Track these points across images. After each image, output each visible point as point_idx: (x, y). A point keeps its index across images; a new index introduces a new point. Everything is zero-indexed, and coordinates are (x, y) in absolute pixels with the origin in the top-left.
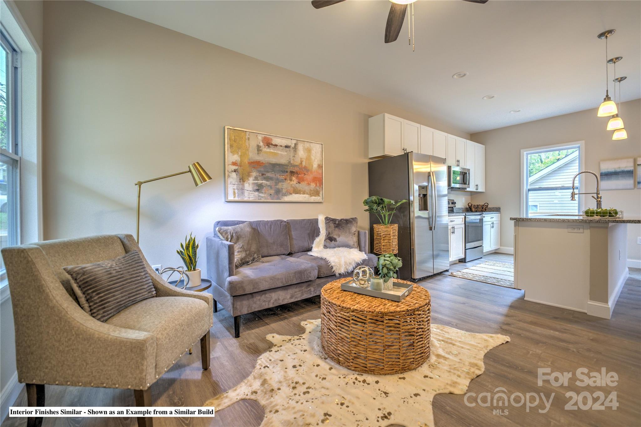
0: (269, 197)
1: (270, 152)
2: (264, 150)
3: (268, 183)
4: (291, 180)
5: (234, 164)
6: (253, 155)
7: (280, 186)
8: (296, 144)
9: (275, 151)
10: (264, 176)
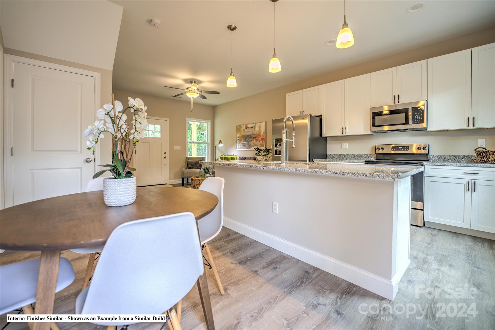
0: (247, 148)
1: (247, 131)
2: (245, 131)
3: (246, 143)
4: (253, 141)
5: (238, 137)
6: (243, 134)
8: (255, 125)
9: (249, 130)
10: (245, 140)
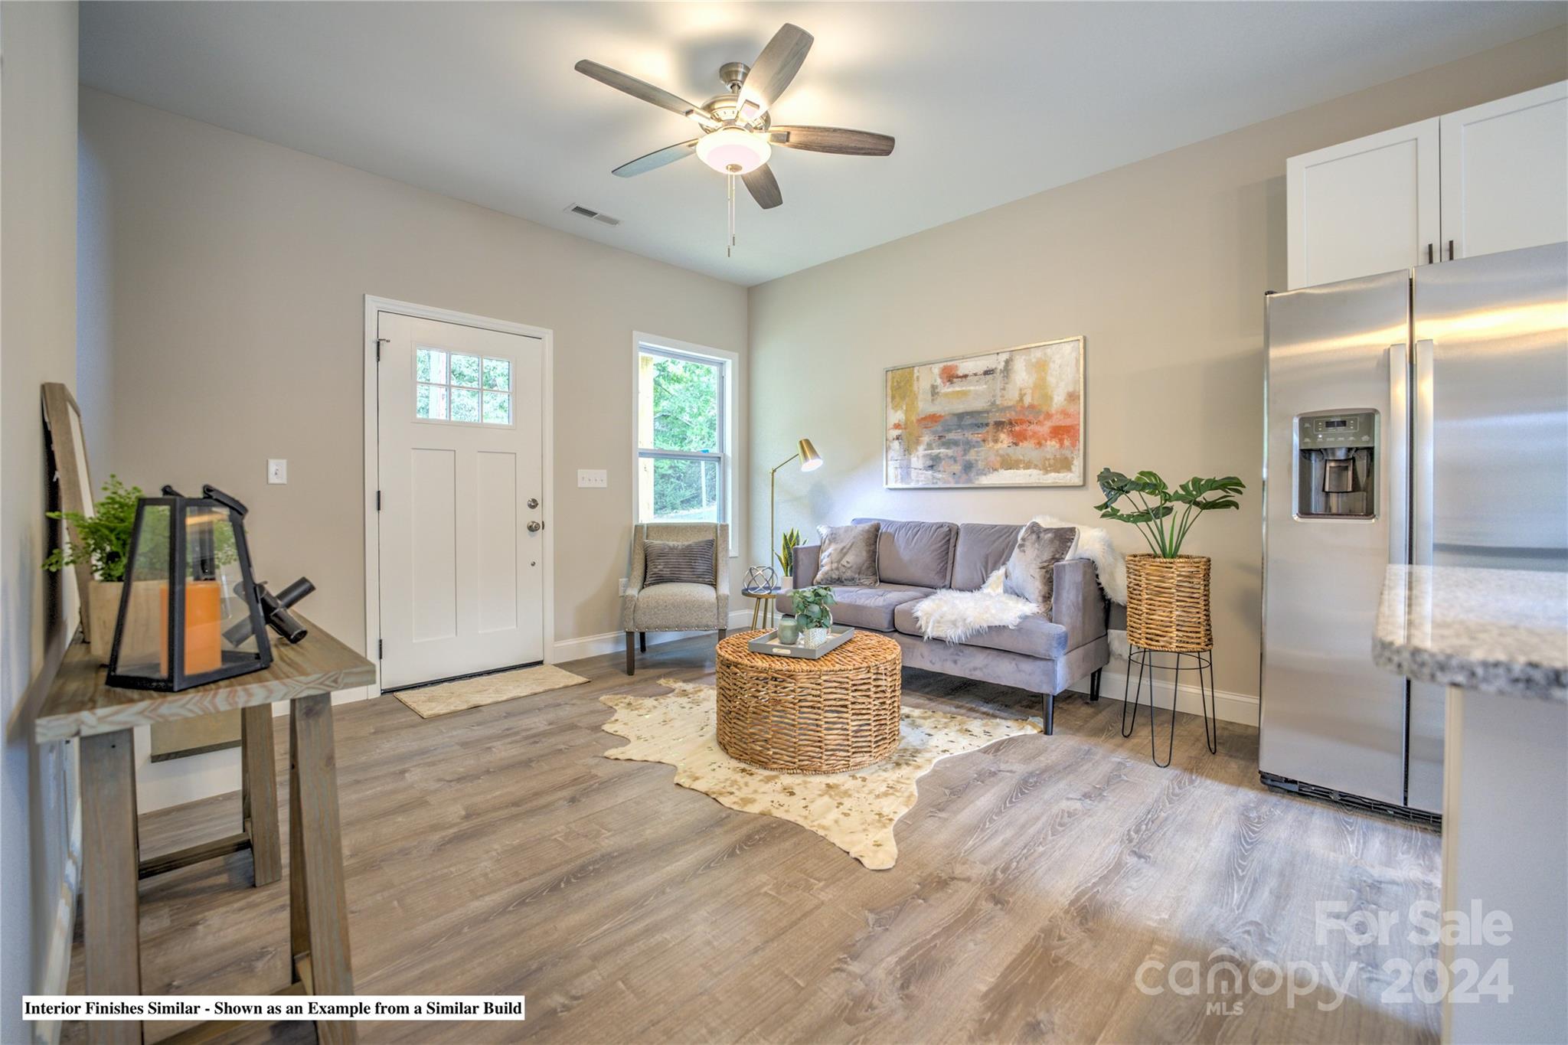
0: (951, 479)
1: (954, 393)
2: (943, 391)
3: (950, 452)
4: (996, 441)
5: (897, 426)
6: (927, 407)
7: (972, 456)
8: (1007, 362)
9: (964, 388)
10: (943, 440)
